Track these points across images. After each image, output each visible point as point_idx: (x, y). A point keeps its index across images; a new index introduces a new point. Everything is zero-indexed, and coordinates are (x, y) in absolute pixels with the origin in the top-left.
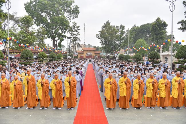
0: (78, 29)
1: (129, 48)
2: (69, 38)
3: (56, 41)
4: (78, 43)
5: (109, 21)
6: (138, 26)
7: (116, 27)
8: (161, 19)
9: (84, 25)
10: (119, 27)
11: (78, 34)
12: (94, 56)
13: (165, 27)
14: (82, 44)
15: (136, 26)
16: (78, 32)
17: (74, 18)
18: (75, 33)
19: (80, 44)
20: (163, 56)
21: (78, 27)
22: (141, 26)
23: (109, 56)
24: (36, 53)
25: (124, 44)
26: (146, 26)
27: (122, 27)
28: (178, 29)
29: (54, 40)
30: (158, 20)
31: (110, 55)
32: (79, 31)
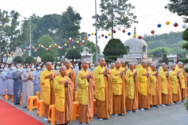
7: (4, 12)
13: (78, 20)
26: (53, 18)
30: (70, 10)
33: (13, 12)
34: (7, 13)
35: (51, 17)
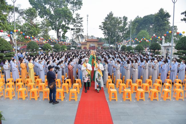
0: (82, 20)
1: (131, 40)
2: (72, 29)
3: (60, 33)
4: (81, 34)
5: (112, 13)
6: (141, 18)
7: (119, 18)
8: (164, 10)
9: (88, 16)
10: (122, 18)
11: (81, 25)
12: (97, 47)
13: (168, 18)
14: (85, 36)
15: (139, 18)
16: (81, 24)
17: (78, 9)
18: (78, 24)
19: (83, 36)
20: (165, 47)
21: (81, 18)
22: (144, 17)
23: (111, 47)
24: (40, 44)
25: (127, 35)
26: (149, 17)
27: (125, 19)
28: (182, 20)
29: (58, 32)
30: (161, 11)
31: (113, 46)
32: (82, 22)
33: (124, 17)
34: (121, 18)
35: (148, 17)
